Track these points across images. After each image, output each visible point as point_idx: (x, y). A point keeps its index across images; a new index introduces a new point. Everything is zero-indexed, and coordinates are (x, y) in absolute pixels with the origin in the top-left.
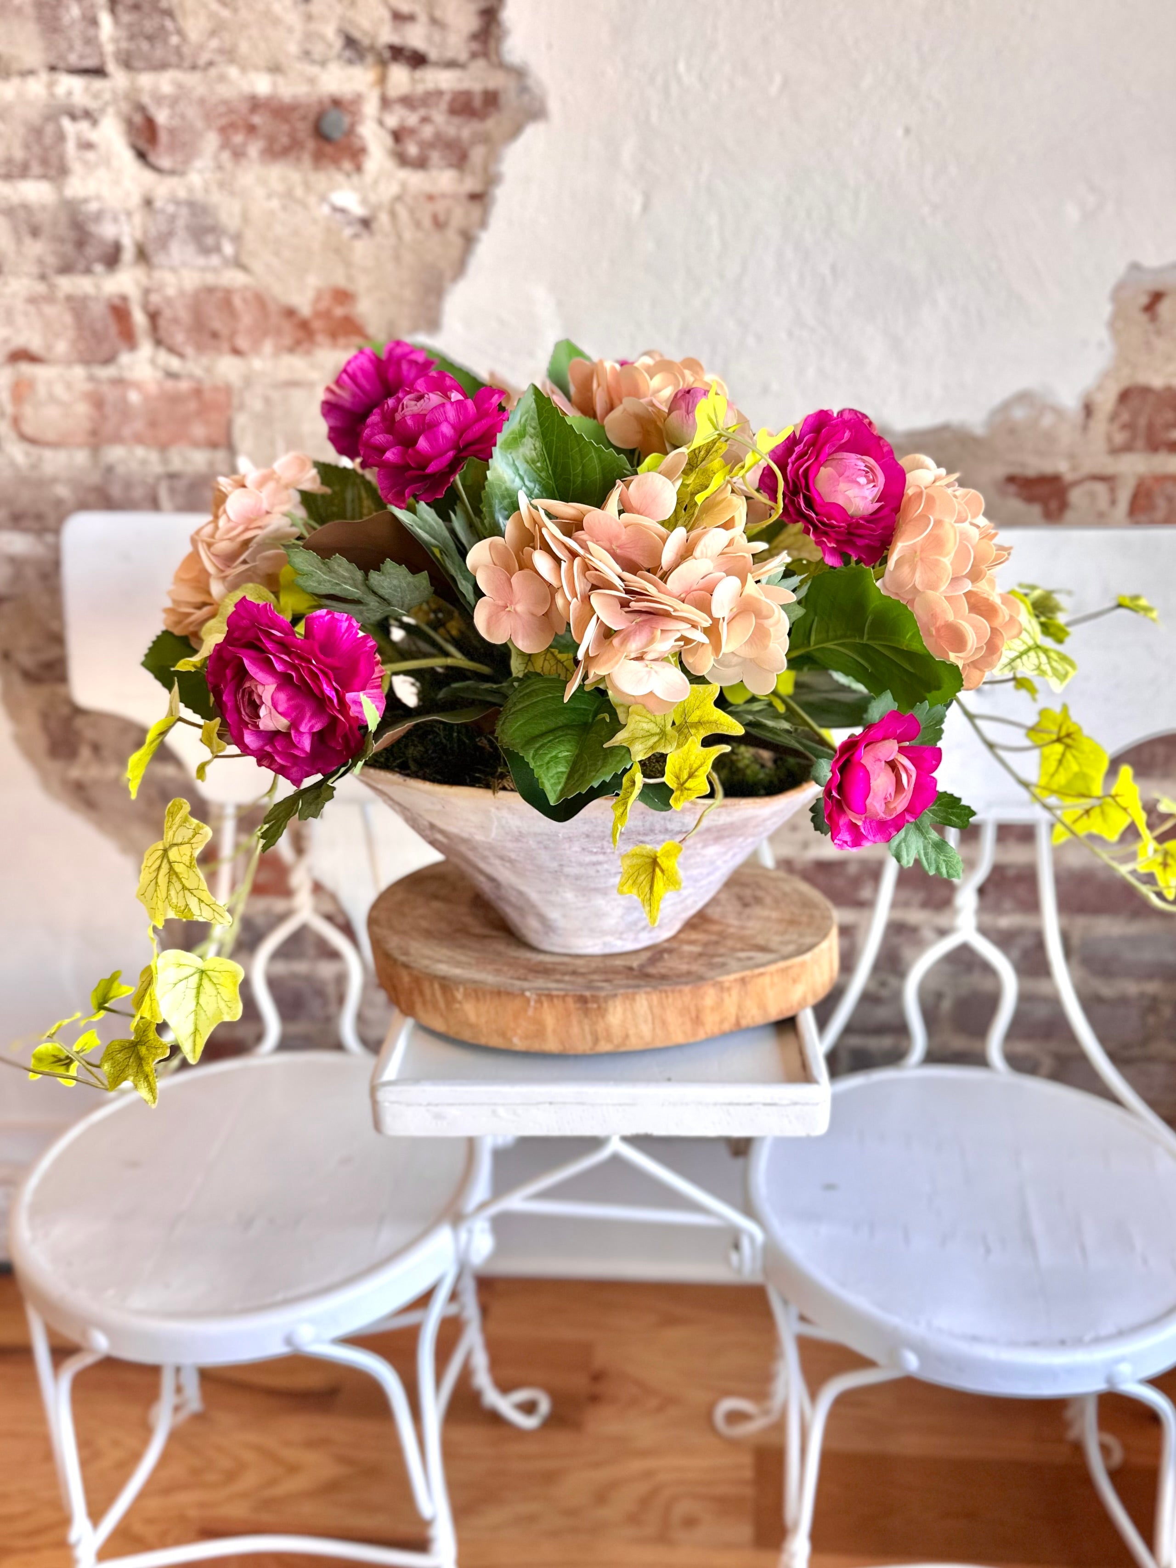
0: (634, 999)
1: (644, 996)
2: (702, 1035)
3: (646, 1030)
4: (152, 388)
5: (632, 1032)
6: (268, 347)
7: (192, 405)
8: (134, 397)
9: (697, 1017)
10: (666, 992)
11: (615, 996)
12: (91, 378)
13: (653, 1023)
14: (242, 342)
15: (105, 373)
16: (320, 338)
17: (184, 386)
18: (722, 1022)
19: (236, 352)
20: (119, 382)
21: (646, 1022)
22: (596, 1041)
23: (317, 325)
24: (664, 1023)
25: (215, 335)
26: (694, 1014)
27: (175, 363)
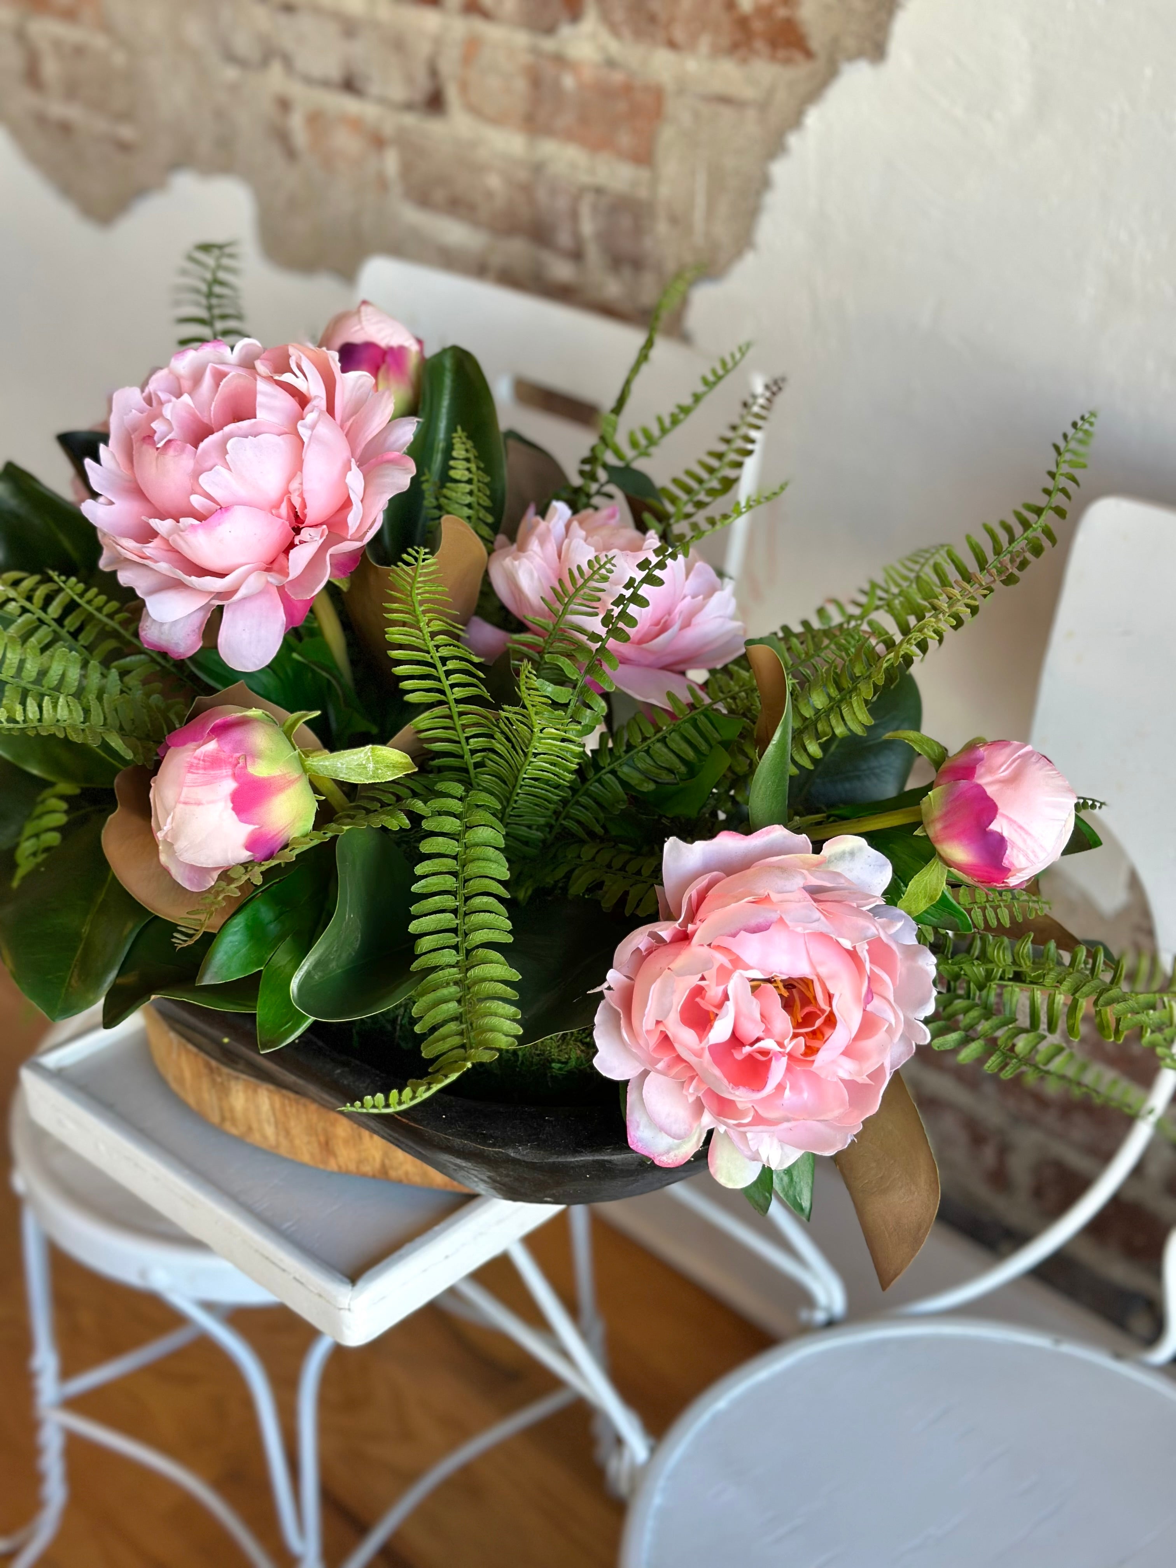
0: (255, 1091)
1: (265, 1093)
2: (333, 1165)
3: (270, 1131)
4: (588, 74)
5: (255, 1126)
6: (705, 43)
7: (622, 106)
8: (569, 82)
9: (327, 1143)
10: (289, 1099)
11: (237, 1078)
12: (535, 51)
13: (276, 1127)
14: (679, 34)
15: (548, 44)
16: (759, 44)
17: (618, 77)
18: (360, 1162)
19: (672, 45)
20: (560, 60)
21: (269, 1122)
22: (223, 1119)
23: (758, 25)
24: (287, 1133)
25: (652, 19)
26: (322, 1139)
27: (614, 47)
